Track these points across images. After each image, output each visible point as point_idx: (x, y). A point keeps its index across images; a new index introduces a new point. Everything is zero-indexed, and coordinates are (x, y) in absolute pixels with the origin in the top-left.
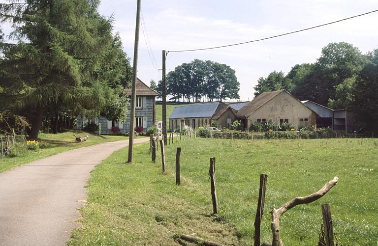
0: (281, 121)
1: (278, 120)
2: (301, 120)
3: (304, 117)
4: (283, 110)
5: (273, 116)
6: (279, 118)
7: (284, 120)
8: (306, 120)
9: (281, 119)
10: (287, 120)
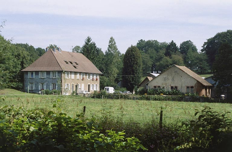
0: (172, 88)
1: (170, 87)
2: (188, 87)
3: (190, 85)
4: (173, 79)
5: (166, 84)
6: (170, 85)
7: (174, 87)
8: (192, 87)
9: (171, 87)
10: (176, 87)
